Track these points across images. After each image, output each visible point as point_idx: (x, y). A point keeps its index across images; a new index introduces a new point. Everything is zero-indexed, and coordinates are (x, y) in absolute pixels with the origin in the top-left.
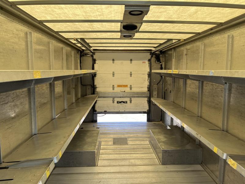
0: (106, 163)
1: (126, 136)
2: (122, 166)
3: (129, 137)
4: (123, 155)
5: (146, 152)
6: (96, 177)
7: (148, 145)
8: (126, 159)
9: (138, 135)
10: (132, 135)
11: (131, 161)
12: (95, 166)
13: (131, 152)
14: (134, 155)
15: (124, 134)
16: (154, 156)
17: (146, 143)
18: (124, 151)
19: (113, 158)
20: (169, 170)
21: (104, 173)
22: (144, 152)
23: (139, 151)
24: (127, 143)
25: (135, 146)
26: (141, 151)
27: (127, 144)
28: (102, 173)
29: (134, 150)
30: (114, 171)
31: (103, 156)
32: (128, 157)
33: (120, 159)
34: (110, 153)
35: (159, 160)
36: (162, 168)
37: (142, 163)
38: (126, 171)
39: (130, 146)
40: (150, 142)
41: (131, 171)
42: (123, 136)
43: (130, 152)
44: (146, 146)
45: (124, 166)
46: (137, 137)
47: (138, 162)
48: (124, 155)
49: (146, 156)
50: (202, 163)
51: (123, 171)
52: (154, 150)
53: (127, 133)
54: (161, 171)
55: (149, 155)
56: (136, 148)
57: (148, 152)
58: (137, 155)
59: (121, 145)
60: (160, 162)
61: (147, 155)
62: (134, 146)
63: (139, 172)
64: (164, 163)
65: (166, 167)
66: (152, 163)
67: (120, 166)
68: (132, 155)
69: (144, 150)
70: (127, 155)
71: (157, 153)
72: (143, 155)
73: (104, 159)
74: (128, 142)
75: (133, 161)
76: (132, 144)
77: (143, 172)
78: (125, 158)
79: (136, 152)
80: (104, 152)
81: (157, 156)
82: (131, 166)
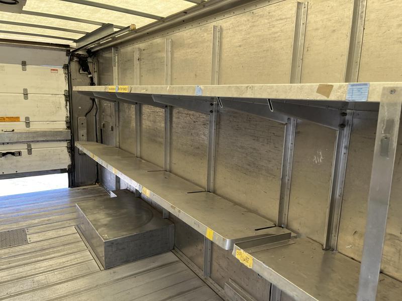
1: (23, 224)
2: (17, 295)
3: (29, 227)
4: (17, 270)
5: (70, 251)
7: (74, 235)
8: (25, 277)
9: (51, 218)
10: (36, 221)
11: (36, 279)
13: (37, 259)
14: (44, 264)
15: (17, 222)
16: (88, 255)
17: (69, 232)
18: (19, 260)
20: (119, 277)
22: (65, 253)
23: (54, 252)
24: (26, 240)
25: (46, 243)
26: (59, 251)
27: (25, 242)
29: (43, 251)
33: (11, 280)
35: (98, 262)
36: (106, 276)
39: (34, 244)
40: (78, 227)
42: (14, 227)
43: (34, 260)
44: (70, 237)
45: (21, 294)
46: (50, 222)
47: (53, 277)
48: (21, 269)
49: (71, 260)
50: (174, 249)
52: (87, 244)
53: (26, 218)
54: (105, 284)
55: (78, 256)
56: (48, 246)
57: (75, 250)
58: (51, 262)
59: (10, 246)
60: (100, 265)
61: (73, 257)
62: (42, 243)
64: (109, 265)
65: (114, 273)
66: (84, 271)
67: (11, 296)
68: (38, 265)
69: (66, 247)
70: (27, 268)
71: (93, 248)
72: (64, 260)
74: (28, 237)
75: (41, 277)
76: (39, 240)
77: (67, 296)
78: (24, 274)
79: (49, 254)
81: (94, 254)
82: (38, 289)
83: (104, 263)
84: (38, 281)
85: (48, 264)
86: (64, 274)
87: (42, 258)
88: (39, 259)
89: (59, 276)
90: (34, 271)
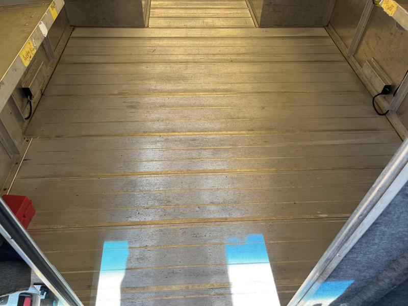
0: (162, 22)
2: (192, 28)
4: (192, 11)
5: (233, 7)
6: (148, 43)
11: (206, 20)
12: (143, 27)
13: (207, 6)
14: (213, 11)
16: (247, 12)
19: (174, 15)
20: (270, 36)
21: (161, 38)
22: (230, 7)
26: (224, 5)
28: (156, 38)
30: (177, 36)
31: (156, 11)
32: (201, 15)
33: (188, 17)
34: (170, 7)
35: (255, 20)
36: (259, 32)
37: (225, 24)
38: (197, 36)
41: (206, 36)
43: (205, 6)
45: (194, 28)
47: (218, 23)
48: (195, 11)
49: (233, 13)
51: (192, 36)
52: (249, 4)
54: (256, 37)
55: (239, 11)
57: (238, 7)
58: (218, 11)
60: (256, 23)
61: (235, 11)
63: (219, 37)
64: (262, 25)
65: (266, 31)
66: (242, 24)
67: (187, 28)
68: (208, 11)
70: (200, 11)
71: (253, 9)
72: (228, 12)
73: (158, 17)
75: (209, 21)
77: (226, 37)
78: (197, 15)
79: (216, 5)
80: (158, 5)
81: (252, 14)
82: (207, 28)
83: (259, 23)
84: (207, 23)
85: (216, 12)
86: (226, 22)
87: (211, 7)
88: (209, 6)
89: (222, 23)
90: (204, 15)
